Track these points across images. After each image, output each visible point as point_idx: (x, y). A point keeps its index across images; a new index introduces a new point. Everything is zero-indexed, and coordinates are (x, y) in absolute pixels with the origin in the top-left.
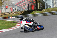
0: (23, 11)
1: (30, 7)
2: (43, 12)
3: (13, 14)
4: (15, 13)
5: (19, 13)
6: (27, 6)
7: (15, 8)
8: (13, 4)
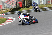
0: (12, 8)
1: (18, 4)
2: (30, 9)
3: (3, 11)
4: (4, 10)
5: (8, 10)
6: (15, 4)
7: (5, 6)
8: (3, 2)
